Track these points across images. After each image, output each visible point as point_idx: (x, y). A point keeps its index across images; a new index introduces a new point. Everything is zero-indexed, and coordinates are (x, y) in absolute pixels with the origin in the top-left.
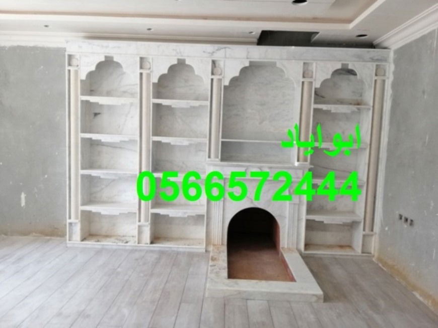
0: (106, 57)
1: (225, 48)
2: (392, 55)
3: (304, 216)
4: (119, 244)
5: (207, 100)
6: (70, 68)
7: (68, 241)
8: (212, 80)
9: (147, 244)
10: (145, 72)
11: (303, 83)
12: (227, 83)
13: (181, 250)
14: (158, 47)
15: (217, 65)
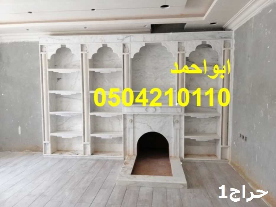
0: (62, 45)
1: (130, 36)
2: (233, 34)
3: (183, 137)
4: (73, 155)
5: (121, 68)
6: (42, 53)
7: (44, 154)
8: (123, 55)
9: (89, 155)
10: (84, 53)
11: (178, 54)
12: (132, 57)
13: (109, 158)
14: (91, 38)
15: (126, 46)
